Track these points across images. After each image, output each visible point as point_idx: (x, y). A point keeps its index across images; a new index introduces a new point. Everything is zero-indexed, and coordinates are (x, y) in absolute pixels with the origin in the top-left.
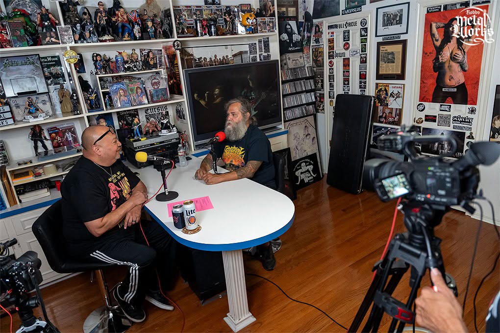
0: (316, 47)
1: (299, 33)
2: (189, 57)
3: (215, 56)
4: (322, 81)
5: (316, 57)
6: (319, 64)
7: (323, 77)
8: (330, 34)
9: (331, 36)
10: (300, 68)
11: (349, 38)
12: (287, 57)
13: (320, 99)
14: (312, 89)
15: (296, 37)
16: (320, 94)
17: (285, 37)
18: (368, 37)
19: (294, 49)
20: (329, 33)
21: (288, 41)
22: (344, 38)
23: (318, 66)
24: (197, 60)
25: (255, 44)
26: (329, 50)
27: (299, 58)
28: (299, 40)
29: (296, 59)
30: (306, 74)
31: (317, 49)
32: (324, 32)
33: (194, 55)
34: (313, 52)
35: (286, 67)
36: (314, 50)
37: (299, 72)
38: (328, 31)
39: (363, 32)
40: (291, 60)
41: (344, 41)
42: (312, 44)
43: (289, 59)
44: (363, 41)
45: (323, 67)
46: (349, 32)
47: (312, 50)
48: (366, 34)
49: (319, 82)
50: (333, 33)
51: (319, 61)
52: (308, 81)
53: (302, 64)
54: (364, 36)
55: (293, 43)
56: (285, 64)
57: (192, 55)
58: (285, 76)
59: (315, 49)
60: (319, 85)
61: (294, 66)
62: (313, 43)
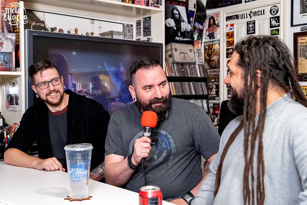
0: (209, 43)
1: (189, 22)
2: (38, 24)
3: (76, 30)
4: (218, 87)
5: (209, 55)
6: (213, 65)
7: (218, 82)
8: (229, 27)
9: (231, 29)
10: (190, 64)
11: (254, 30)
12: (174, 48)
13: (214, 111)
14: (204, 95)
15: (185, 26)
16: (214, 104)
17: (172, 23)
18: (281, 28)
19: (181, 39)
20: (227, 26)
21: (175, 28)
22: (248, 31)
23: (211, 67)
24: (50, 30)
25: (132, 25)
26: (227, 46)
27: (188, 52)
28: (189, 30)
29: (184, 52)
30: (197, 74)
31: (211, 46)
32: (221, 24)
33: (46, 23)
34: (205, 49)
35: (171, 60)
36: (207, 47)
37: (188, 69)
38: (226, 23)
39: (274, 23)
40: (178, 52)
41: (248, 34)
42: (204, 40)
43: (176, 50)
44: (275, 32)
45: (219, 68)
46: (254, 23)
47: (205, 47)
48: (277, 24)
49: (212, 88)
50: (232, 25)
51: (213, 60)
52: (199, 83)
53: (192, 59)
54: (275, 26)
55: (181, 33)
56: (170, 56)
57: (43, 22)
58: (169, 71)
59: (209, 46)
60: (214, 92)
61: (182, 59)
62: (206, 38)
